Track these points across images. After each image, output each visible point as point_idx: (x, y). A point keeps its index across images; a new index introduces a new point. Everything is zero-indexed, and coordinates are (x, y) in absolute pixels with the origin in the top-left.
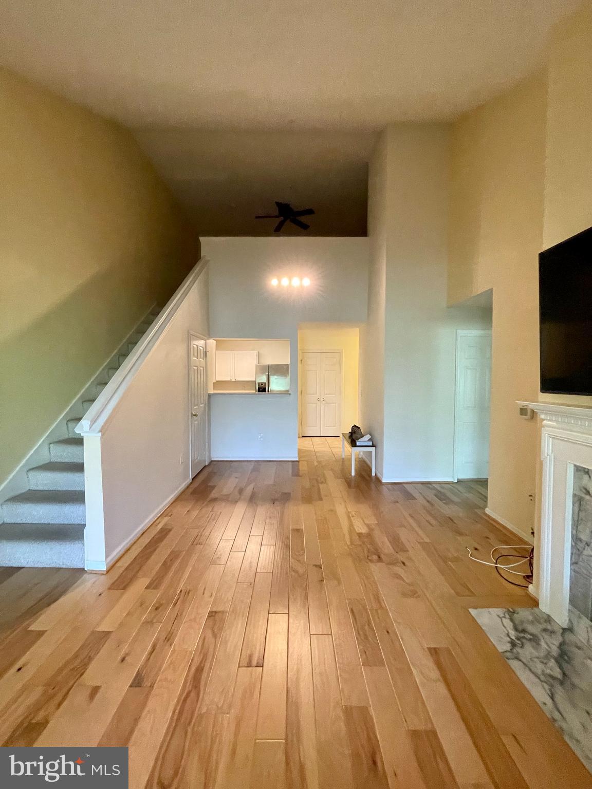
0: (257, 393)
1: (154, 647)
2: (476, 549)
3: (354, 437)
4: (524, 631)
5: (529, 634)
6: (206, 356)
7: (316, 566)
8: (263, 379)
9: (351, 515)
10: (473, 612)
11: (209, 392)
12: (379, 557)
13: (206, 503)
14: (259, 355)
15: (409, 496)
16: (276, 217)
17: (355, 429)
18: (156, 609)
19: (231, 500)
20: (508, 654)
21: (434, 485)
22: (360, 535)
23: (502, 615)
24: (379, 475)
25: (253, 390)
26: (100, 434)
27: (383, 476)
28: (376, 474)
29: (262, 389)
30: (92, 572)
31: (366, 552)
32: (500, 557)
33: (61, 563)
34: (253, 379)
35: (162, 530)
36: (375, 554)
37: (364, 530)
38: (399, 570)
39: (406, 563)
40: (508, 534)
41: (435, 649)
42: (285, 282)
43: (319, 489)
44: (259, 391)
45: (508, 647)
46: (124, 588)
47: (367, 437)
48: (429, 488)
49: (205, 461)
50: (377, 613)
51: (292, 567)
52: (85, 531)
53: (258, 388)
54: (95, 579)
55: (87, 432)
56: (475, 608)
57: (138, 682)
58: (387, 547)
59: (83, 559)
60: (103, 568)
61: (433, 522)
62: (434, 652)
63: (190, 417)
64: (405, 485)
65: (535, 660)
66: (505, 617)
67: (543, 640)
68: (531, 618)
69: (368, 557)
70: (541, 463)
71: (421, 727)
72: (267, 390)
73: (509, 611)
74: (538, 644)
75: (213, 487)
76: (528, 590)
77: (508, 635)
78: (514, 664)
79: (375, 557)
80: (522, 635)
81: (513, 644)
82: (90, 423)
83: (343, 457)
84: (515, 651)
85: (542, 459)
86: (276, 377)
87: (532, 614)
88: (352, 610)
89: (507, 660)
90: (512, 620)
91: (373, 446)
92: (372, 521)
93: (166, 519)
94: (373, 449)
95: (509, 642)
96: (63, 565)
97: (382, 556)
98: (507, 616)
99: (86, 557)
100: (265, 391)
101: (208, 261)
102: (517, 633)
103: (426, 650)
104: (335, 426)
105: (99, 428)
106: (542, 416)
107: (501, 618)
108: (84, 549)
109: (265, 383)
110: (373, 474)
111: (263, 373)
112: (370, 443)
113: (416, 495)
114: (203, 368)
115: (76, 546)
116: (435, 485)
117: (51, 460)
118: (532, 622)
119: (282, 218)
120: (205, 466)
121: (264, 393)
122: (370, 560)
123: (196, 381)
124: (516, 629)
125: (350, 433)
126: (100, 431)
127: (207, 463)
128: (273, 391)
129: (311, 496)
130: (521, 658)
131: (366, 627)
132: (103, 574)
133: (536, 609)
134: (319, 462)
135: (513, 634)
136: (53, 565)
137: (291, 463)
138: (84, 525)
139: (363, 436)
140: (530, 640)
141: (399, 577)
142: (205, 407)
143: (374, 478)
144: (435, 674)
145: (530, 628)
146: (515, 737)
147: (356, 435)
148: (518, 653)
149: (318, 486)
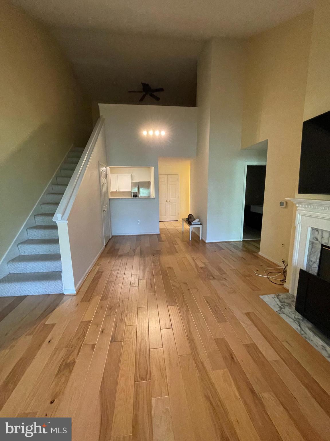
0: (132, 198)
1: (116, 325)
2: (257, 271)
3: (189, 220)
4: (284, 302)
5: (286, 303)
6: (107, 177)
7: (184, 283)
8: (136, 190)
9: (194, 259)
10: (261, 297)
11: (109, 198)
12: (213, 277)
13: (117, 258)
14: (132, 176)
15: (221, 249)
16: (141, 92)
17: (190, 216)
18: (110, 309)
19: (130, 255)
20: (279, 312)
21: (231, 243)
22: (201, 268)
23: (274, 297)
24: (204, 239)
25: (130, 196)
26: (67, 222)
27: (206, 239)
28: (202, 239)
29: (135, 196)
30: (69, 295)
31: (206, 275)
32: (269, 274)
33: (50, 292)
34: (130, 190)
35: (98, 273)
36: (211, 276)
37: (203, 266)
38: (224, 282)
39: (227, 279)
40: (270, 263)
41: (248, 313)
42: (151, 133)
43: (175, 248)
44: (133, 197)
45: (279, 309)
46: (89, 301)
47: (198, 220)
48: (229, 244)
49: (110, 236)
50: (219, 301)
51: (172, 285)
52: (62, 274)
53: (133, 195)
54: (71, 298)
55: (60, 221)
56: (262, 295)
57: (113, 340)
58: (216, 273)
59: (62, 289)
60: (75, 292)
61: (235, 259)
62: (248, 314)
63: (102, 212)
64: (217, 243)
65: (291, 313)
66: (275, 298)
67: (292, 305)
68: (286, 297)
69: (208, 277)
70: (295, 228)
71: (249, 343)
72: (138, 196)
73: (276, 295)
74: (291, 307)
75: (118, 249)
76: (283, 286)
77: (278, 304)
78: (282, 315)
79: (211, 278)
80: (283, 304)
81: (281, 308)
82: (61, 215)
83: (183, 231)
84: (281, 310)
85: (295, 225)
86: (143, 189)
87: (287, 295)
88: (207, 301)
89: (279, 314)
90: (278, 298)
91: (201, 224)
92: (206, 261)
93: (98, 267)
94: (201, 226)
95: (279, 307)
96: (51, 292)
97: (215, 277)
98: (276, 297)
99: (64, 287)
100: (137, 197)
101: (105, 119)
102: (281, 303)
103: (244, 314)
104: (175, 215)
105: (67, 219)
106: (297, 205)
107: (273, 298)
108: (62, 284)
109: (137, 192)
110: (201, 239)
111: (135, 187)
112: (199, 223)
113: (224, 248)
114: (106, 184)
115: (58, 282)
116: (233, 243)
117: (29, 238)
118: (287, 298)
119: (144, 93)
120: (110, 239)
121: (136, 198)
122: (210, 279)
123: (104, 192)
124: (280, 301)
125: (187, 218)
126: (67, 220)
127: (111, 237)
128: (142, 197)
129: (172, 251)
130: (285, 313)
131: (215, 307)
132: (74, 296)
133: (287, 293)
134: (171, 234)
135: (280, 304)
136: (45, 293)
137: (156, 235)
138: (62, 271)
139: (195, 220)
140: (287, 306)
141: (224, 285)
142: (108, 206)
143: (201, 241)
144: (249, 322)
145: (286, 301)
146: (287, 342)
147: (191, 219)
148: (283, 311)
149: (174, 246)
